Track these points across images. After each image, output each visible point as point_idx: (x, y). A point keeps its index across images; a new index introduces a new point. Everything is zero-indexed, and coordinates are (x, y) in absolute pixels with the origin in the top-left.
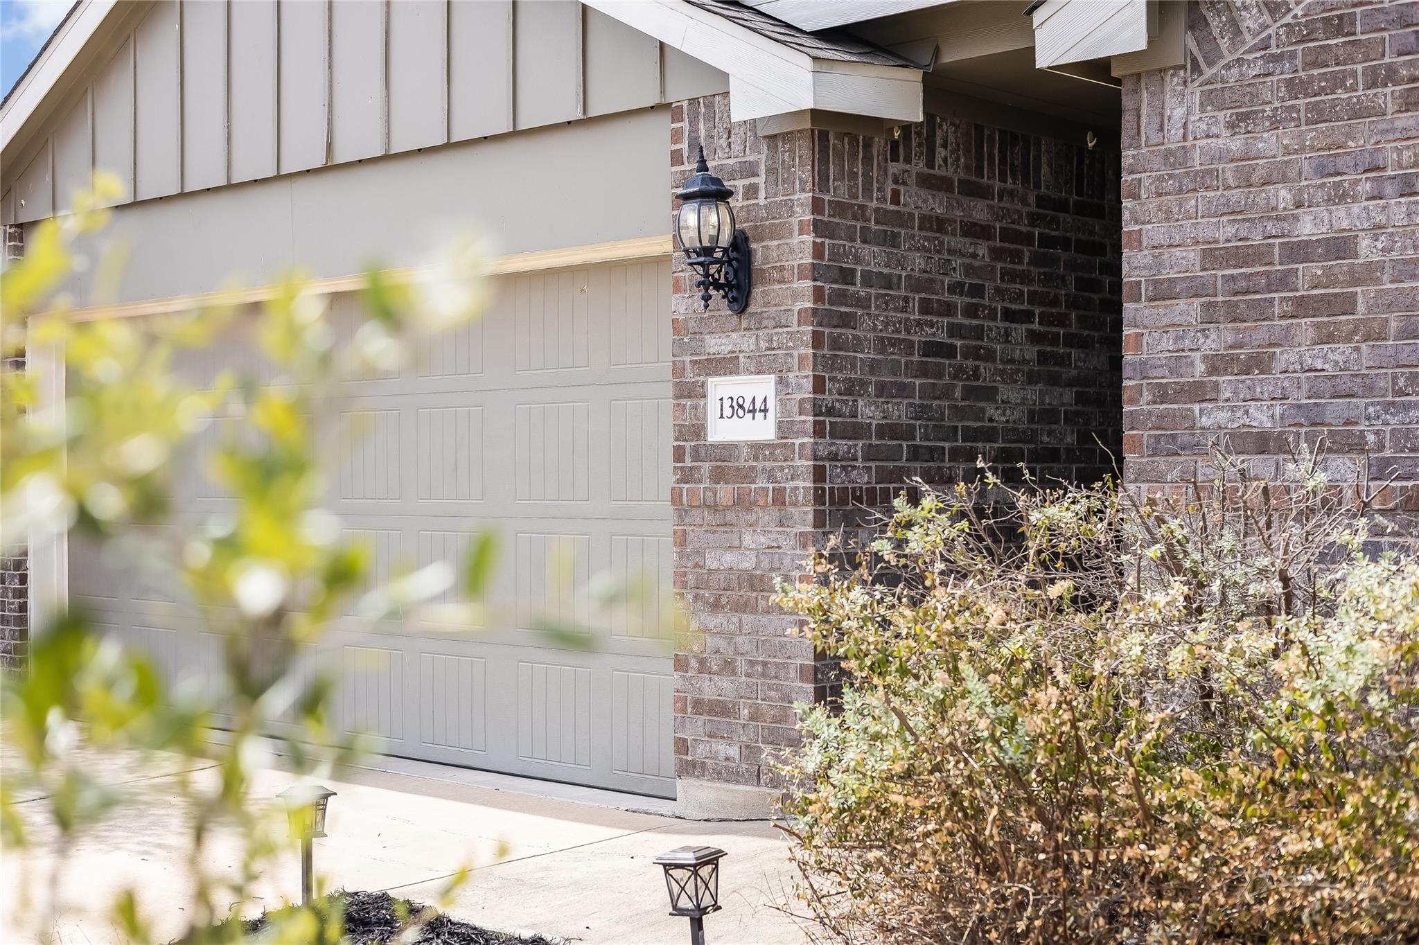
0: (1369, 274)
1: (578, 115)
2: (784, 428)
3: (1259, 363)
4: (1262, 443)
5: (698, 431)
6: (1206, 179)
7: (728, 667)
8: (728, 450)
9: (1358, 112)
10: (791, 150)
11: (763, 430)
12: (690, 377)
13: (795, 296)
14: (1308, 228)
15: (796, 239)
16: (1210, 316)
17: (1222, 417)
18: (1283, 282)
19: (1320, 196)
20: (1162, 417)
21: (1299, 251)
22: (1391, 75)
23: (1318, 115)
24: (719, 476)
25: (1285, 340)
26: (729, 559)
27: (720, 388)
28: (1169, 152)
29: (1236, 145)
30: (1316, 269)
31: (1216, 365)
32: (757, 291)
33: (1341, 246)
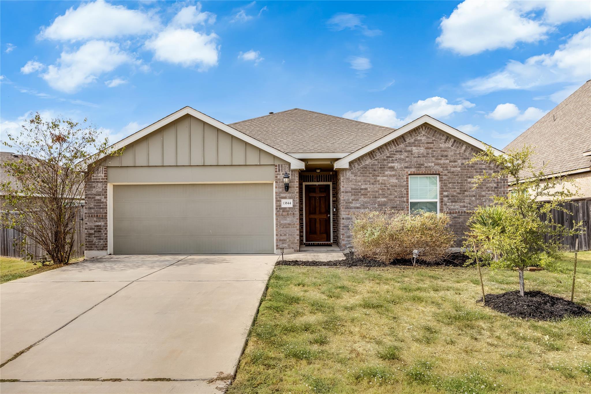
0: (369, 192)
1: (259, 164)
2: (294, 206)
3: (358, 200)
4: (358, 208)
5: (280, 206)
6: (351, 181)
7: (285, 235)
8: (285, 208)
9: (368, 176)
10: (295, 173)
11: (291, 206)
12: (278, 199)
13: (296, 190)
14: (363, 187)
15: (296, 183)
16: (352, 195)
17: (354, 205)
18: (360, 192)
19: (364, 184)
20: (346, 205)
21: (362, 189)
22: (371, 173)
23: (364, 176)
24: (283, 211)
25: (360, 198)
26: (285, 222)
27: (283, 201)
28: (347, 178)
29: (355, 178)
30: (363, 191)
31: (353, 200)
32: (290, 189)
33: (366, 189)
